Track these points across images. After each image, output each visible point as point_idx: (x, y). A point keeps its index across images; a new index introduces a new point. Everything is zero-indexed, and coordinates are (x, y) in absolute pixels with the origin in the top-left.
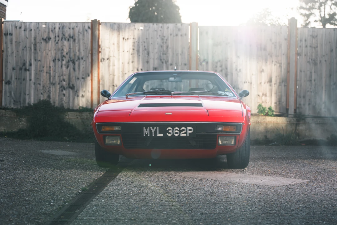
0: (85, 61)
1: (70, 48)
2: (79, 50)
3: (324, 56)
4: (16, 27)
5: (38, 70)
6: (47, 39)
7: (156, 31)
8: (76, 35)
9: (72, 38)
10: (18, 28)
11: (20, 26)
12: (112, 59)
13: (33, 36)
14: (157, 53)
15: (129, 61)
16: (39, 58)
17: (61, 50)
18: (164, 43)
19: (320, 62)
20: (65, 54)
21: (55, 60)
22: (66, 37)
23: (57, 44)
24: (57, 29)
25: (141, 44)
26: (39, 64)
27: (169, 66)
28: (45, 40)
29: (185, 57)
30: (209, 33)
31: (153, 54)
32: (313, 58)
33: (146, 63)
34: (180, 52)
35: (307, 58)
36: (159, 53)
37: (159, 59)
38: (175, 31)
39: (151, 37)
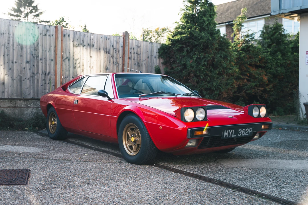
3: (144, 60)
7: (28, 29)
15: (4, 54)
18: (35, 40)
19: (142, 64)
25: (15, 39)
27: (39, 60)
29: (52, 54)
30: (71, 36)
31: (26, 49)
32: (138, 62)
33: (20, 57)
34: (48, 50)
35: (134, 61)
36: (31, 49)
37: (31, 54)
38: (44, 32)
39: (24, 34)
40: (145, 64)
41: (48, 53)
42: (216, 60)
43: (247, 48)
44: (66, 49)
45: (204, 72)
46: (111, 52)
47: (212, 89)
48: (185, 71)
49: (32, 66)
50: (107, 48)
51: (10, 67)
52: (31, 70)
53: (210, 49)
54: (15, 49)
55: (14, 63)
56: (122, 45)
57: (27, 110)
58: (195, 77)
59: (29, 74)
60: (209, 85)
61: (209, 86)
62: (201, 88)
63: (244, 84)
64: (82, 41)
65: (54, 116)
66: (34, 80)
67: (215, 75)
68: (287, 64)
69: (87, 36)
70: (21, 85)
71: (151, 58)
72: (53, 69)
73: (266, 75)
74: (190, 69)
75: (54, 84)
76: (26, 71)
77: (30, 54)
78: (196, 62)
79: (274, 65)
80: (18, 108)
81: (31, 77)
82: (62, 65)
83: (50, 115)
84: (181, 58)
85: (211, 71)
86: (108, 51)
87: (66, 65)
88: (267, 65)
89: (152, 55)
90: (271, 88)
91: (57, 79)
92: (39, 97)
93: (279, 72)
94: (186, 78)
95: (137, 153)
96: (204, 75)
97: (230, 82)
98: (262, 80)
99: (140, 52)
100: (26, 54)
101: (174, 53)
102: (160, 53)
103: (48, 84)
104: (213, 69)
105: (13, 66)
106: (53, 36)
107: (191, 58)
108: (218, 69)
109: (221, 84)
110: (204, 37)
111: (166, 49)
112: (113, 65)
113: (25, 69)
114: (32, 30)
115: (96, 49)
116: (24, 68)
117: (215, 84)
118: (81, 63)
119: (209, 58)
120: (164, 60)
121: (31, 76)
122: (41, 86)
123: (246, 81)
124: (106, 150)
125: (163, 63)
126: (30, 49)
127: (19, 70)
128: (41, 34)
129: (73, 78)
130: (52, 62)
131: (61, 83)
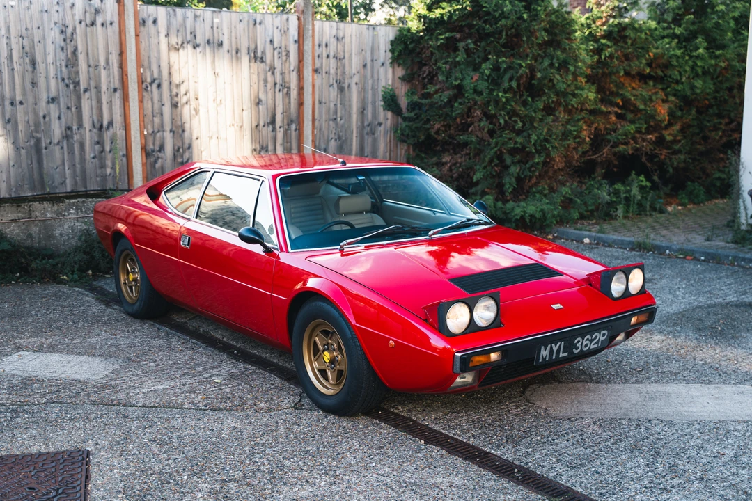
3: (354, 74)
7: (46, 11)
14: (53, 64)
18: (68, 41)
19: (349, 86)
25: (13, 41)
27: (82, 91)
29: (113, 72)
30: (159, 21)
31: (44, 65)
32: (338, 78)
33: (31, 87)
34: (102, 63)
35: (329, 78)
36: (58, 64)
37: (59, 77)
38: (88, 15)
39: (35, 26)
40: (356, 84)
41: (103, 73)
42: (539, 75)
43: (619, 31)
44: (149, 57)
45: (508, 107)
46: (268, 58)
47: (527, 149)
48: (460, 104)
49: (63, 109)
50: (256, 48)
51: (7, 118)
52: (63, 119)
53: (526, 45)
54: (15, 67)
55: (16, 106)
56: (296, 38)
57: (60, 226)
58: (484, 119)
59: (57, 130)
60: (519, 140)
61: (521, 143)
62: (499, 150)
63: (608, 126)
64: (191, 33)
65: (132, 260)
66: (73, 144)
67: (535, 112)
68: (718, 69)
69: (203, 20)
70: (40, 162)
71: (372, 67)
72: (119, 114)
73: (664, 101)
74: (473, 99)
75: (125, 153)
76: (50, 125)
77: (57, 78)
78: (487, 81)
79: (686, 71)
80: (36, 222)
81: (63, 137)
82: (141, 101)
83: (122, 257)
84: (450, 69)
85: (525, 104)
86: (259, 54)
87: (152, 99)
88: (669, 72)
89: (375, 58)
90: (675, 136)
91: (133, 138)
92: (88, 189)
93: (698, 91)
94: (463, 121)
95: (341, 387)
96: (508, 113)
97: (572, 129)
98: (652, 117)
99: (344, 52)
100: (47, 78)
101: (432, 53)
102: (396, 54)
103: (110, 152)
104: (530, 99)
105: (15, 114)
106: (114, 24)
107: (476, 68)
108: (544, 98)
109: (550, 136)
110: (509, 14)
111: (411, 43)
112: (275, 92)
113: (47, 119)
114: (56, 14)
115: (228, 51)
116: (44, 117)
117: (534, 137)
118: (190, 91)
119: (521, 72)
120: (407, 70)
121: (64, 134)
122: (92, 160)
123: (614, 118)
124: (264, 356)
125: (403, 79)
126: (56, 65)
127: (31, 123)
128: (80, 22)
129: (172, 134)
130: (115, 96)
131: (142, 149)
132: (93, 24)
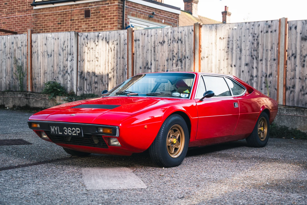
0: (190, 59)
1: (178, 49)
2: (185, 51)
4: (142, 34)
5: (157, 68)
6: (163, 43)
7: (248, 29)
8: (183, 38)
9: (180, 40)
10: (143, 34)
11: (144, 33)
12: (210, 57)
13: (153, 41)
14: (248, 50)
15: (224, 59)
16: (157, 59)
17: (172, 51)
18: (255, 40)
20: (175, 54)
21: (168, 59)
22: (176, 40)
23: (169, 46)
24: (169, 34)
25: (234, 42)
26: (157, 64)
27: (259, 61)
28: (161, 43)
29: (274, 52)
30: (298, 28)
31: (245, 51)
33: (239, 60)
34: (269, 48)
36: (251, 50)
37: (250, 55)
38: (265, 29)
39: (243, 35)
41: (270, 53)
44: (291, 44)
49: (251, 68)
51: (229, 71)
52: (250, 72)
54: (234, 52)
55: (233, 67)
59: (247, 77)
66: (253, 83)
72: (275, 71)
76: (245, 75)
82: (286, 64)
87: (291, 63)
91: (280, 81)
100: (245, 56)
103: (269, 87)
105: (232, 70)
106: (276, 31)
113: (244, 72)
114: (252, 30)
116: (243, 71)
121: (250, 79)
122: (261, 90)
128: (262, 32)
129: (300, 80)
130: (274, 62)
131: (284, 86)
132: (267, 32)
